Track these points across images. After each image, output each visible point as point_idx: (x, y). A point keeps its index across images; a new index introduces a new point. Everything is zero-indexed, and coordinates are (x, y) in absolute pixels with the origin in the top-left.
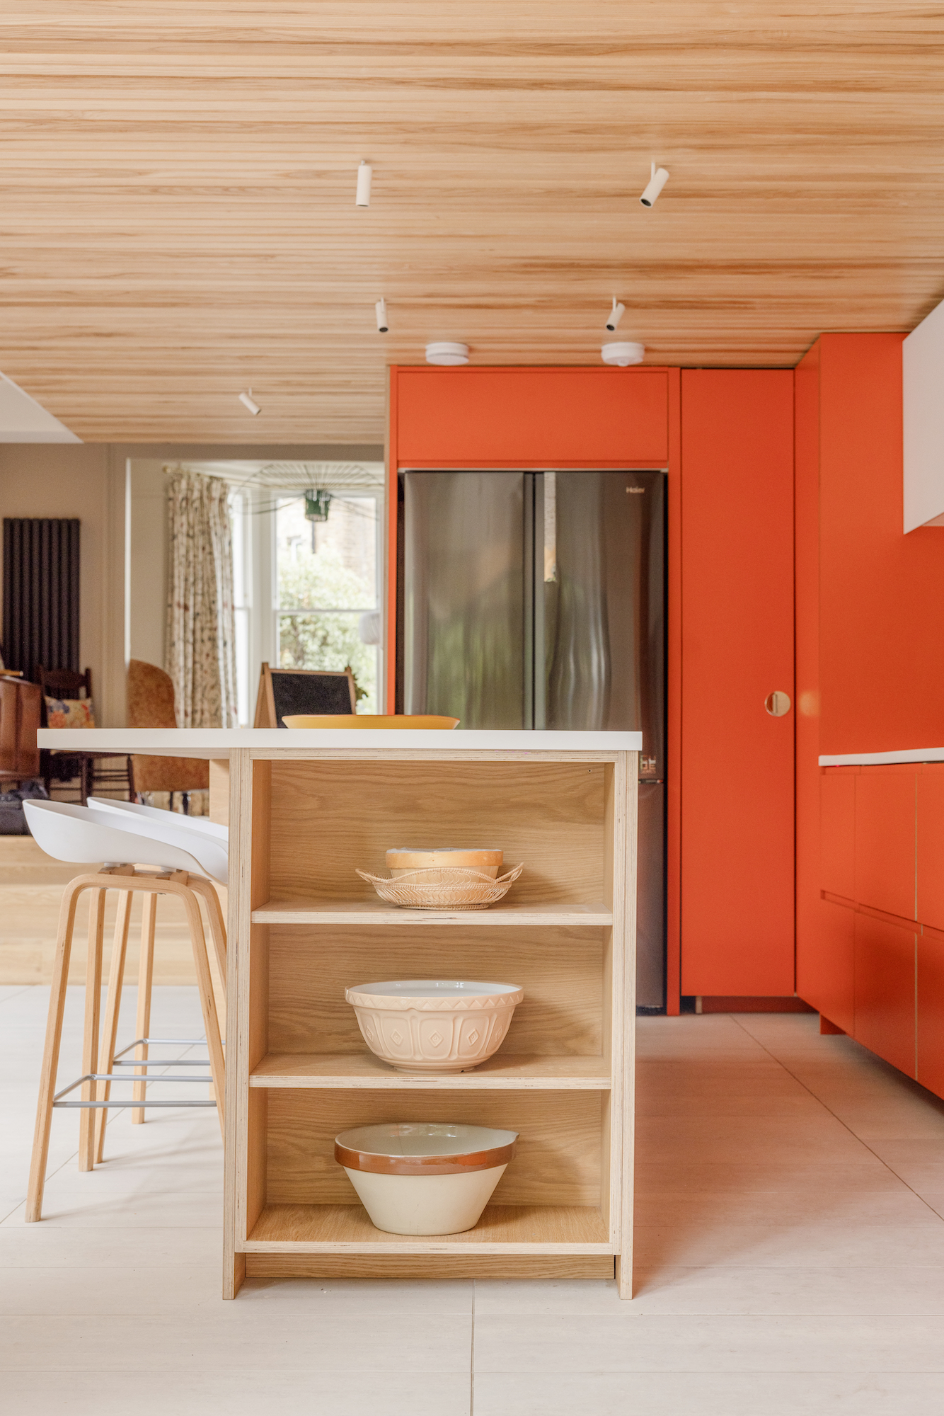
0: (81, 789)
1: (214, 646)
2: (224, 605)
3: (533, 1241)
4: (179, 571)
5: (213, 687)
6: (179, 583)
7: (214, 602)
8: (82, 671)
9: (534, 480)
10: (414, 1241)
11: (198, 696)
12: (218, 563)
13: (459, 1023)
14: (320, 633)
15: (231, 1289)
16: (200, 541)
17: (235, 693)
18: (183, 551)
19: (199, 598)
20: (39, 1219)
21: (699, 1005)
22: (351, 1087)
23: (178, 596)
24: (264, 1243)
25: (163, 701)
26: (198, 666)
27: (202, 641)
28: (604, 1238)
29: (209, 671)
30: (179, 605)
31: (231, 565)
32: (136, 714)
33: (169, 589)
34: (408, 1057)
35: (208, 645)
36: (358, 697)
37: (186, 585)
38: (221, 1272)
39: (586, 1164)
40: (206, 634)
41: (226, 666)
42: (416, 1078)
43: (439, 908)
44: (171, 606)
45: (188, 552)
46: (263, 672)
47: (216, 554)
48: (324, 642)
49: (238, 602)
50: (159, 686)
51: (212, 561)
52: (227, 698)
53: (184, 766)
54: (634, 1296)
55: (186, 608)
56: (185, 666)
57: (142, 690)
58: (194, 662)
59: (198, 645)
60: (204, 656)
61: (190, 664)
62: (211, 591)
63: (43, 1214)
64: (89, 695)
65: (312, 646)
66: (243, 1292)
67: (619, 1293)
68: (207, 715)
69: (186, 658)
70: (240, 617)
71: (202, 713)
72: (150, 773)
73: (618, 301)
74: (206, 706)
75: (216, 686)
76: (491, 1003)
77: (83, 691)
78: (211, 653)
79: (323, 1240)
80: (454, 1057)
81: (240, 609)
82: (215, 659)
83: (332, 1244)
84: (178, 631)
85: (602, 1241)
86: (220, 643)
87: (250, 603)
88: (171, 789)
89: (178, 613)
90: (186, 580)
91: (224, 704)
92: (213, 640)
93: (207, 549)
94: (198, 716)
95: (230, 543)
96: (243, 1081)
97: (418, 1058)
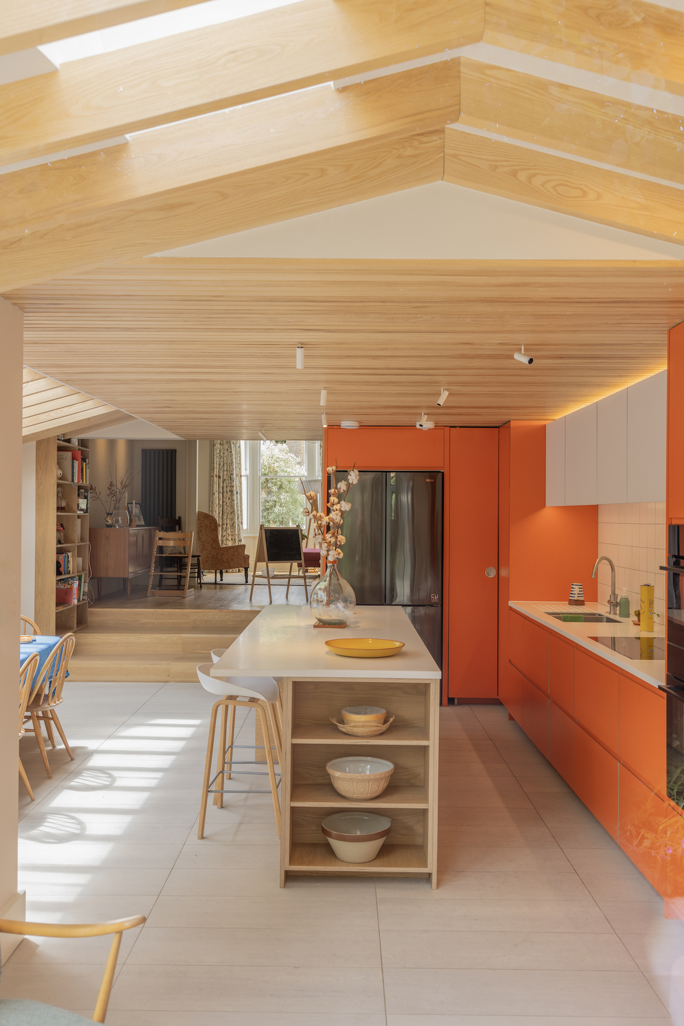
0: (177, 567)
1: (232, 494)
2: (237, 475)
3: (398, 867)
4: (216, 460)
5: (231, 513)
6: (216, 466)
7: (232, 474)
8: (177, 518)
9: (386, 475)
10: (353, 866)
11: (225, 517)
12: (234, 456)
13: (371, 783)
14: (279, 483)
15: (283, 884)
16: (226, 446)
17: (242, 515)
18: (218, 451)
19: (225, 473)
20: (203, 838)
21: (456, 701)
22: (329, 806)
23: (216, 472)
24: (296, 867)
25: (213, 530)
26: (225, 503)
27: (227, 492)
28: (426, 866)
29: (230, 506)
30: (216, 476)
31: (240, 457)
32: (200, 535)
33: (212, 469)
34: (351, 795)
35: (229, 493)
36: (303, 539)
37: (219, 466)
38: (279, 876)
39: (418, 829)
40: (229, 489)
41: (237, 503)
42: (353, 803)
43: (362, 737)
44: (213, 476)
45: (220, 451)
46: (261, 529)
47: (233, 452)
48: (281, 487)
49: (243, 473)
50: (211, 523)
51: (231, 456)
52: (238, 517)
53: (221, 559)
54: (437, 889)
55: (219, 477)
56: (219, 503)
57: (203, 525)
58: (223, 502)
59: (225, 494)
60: (228, 499)
61: (221, 503)
62: (231, 469)
63: (204, 836)
64: (180, 529)
65: (275, 489)
66: (287, 884)
67: (431, 886)
68: (229, 526)
69: (219, 500)
70: (244, 480)
71: (227, 525)
72: (206, 561)
73: (424, 414)
74: (228, 522)
75: (233, 512)
76: (383, 775)
77: (177, 527)
78: (230, 498)
79: (318, 866)
80: (368, 796)
81: (244, 476)
82: (233, 500)
83: (321, 867)
84: (216, 487)
85: (425, 867)
86: (235, 493)
87: (248, 472)
88: (216, 569)
89: (216, 479)
90: (220, 464)
91: (236, 521)
92: (231, 491)
93: (229, 451)
94: (225, 526)
95: (239, 447)
96: (287, 804)
97: (355, 796)
